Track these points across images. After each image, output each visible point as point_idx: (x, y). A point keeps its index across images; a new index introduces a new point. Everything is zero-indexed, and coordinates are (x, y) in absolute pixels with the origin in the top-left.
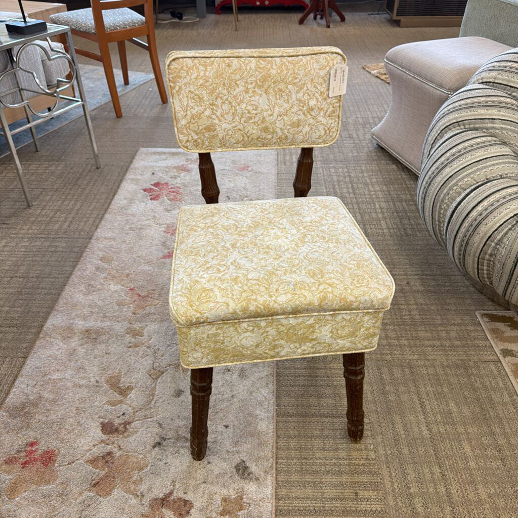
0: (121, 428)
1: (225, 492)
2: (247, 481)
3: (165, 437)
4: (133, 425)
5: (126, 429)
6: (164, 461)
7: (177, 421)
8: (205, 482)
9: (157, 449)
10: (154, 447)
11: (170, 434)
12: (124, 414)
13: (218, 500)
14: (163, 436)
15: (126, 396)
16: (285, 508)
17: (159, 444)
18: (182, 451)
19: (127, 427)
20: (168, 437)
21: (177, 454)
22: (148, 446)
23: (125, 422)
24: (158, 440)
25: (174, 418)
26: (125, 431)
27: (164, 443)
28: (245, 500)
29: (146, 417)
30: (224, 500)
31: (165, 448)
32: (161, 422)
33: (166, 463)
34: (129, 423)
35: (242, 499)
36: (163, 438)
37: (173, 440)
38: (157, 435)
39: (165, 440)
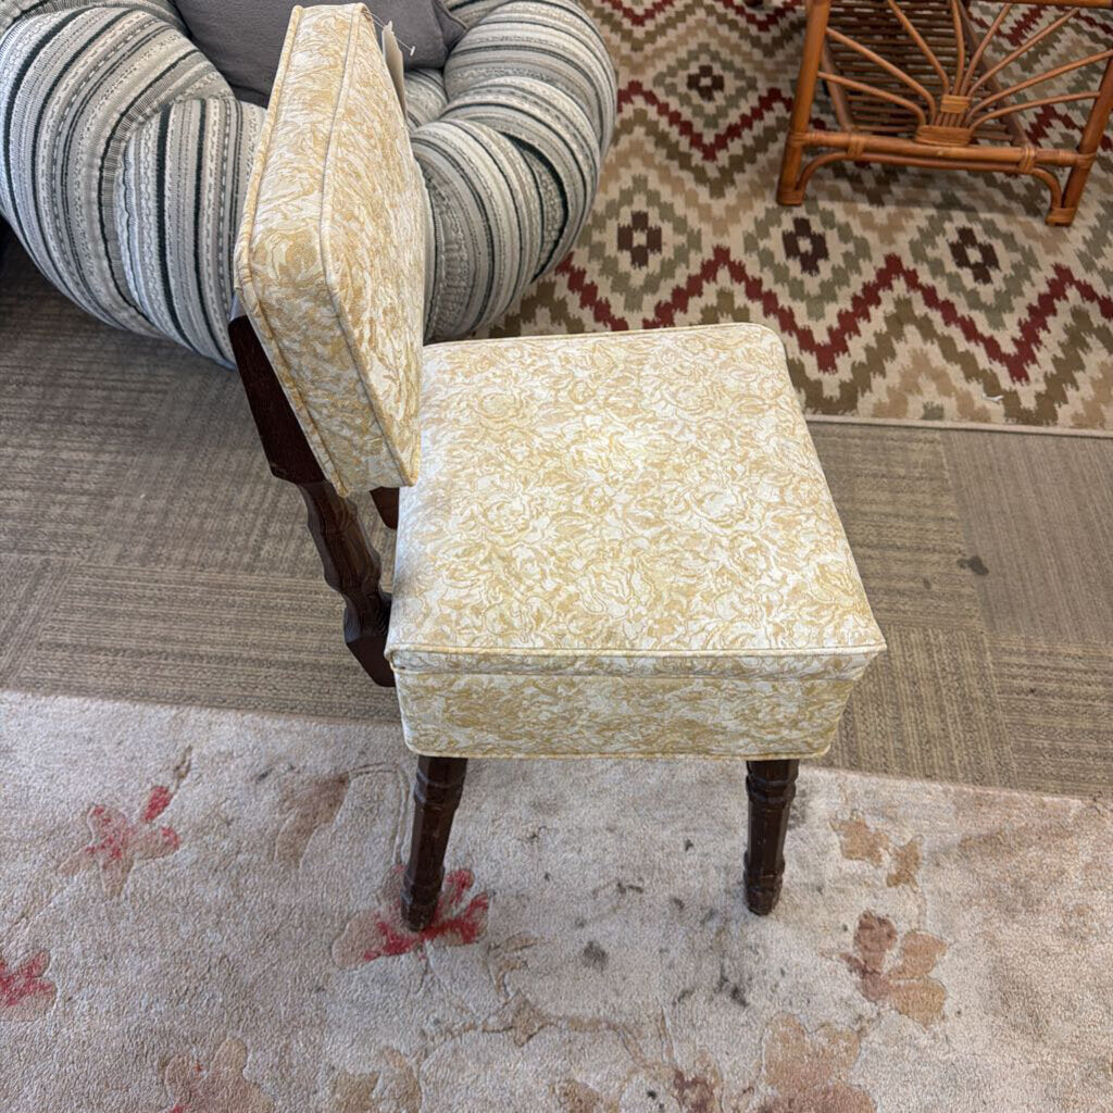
0: (692, 1095)
1: (836, 852)
2: (809, 811)
3: (717, 979)
4: (683, 1068)
5: (695, 1082)
6: (778, 977)
7: (673, 953)
8: (819, 890)
9: (749, 998)
10: (743, 1003)
11: (710, 970)
12: (652, 1095)
13: (852, 866)
14: (715, 985)
15: (594, 1099)
16: (846, 756)
17: (736, 994)
18: (751, 939)
19: (689, 1078)
20: (718, 972)
21: (760, 951)
22: (742, 1020)
23: (676, 1086)
24: (725, 998)
25: (666, 962)
26: (704, 1082)
27: (733, 980)
28: (847, 817)
29: (662, 1033)
30: (849, 854)
31: (747, 976)
32: (678, 993)
33: (783, 973)
34: (679, 1075)
35: (843, 823)
36: (721, 985)
37: (727, 962)
38: (712, 999)
39: (724, 979)
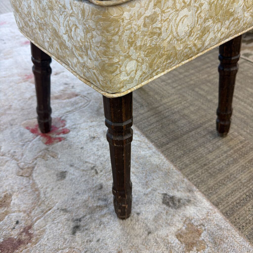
0: (24, 237)
1: (174, 229)
2: (183, 208)
3: (78, 217)
4: (35, 227)
5: (30, 234)
6: (95, 240)
7: (79, 197)
8: (149, 233)
9: (78, 234)
10: (74, 233)
11: (81, 213)
12: (17, 222)
13: (175, 241)
14: (75, 218)
15: (8, 205)
16: (228, 209)
17: (76, 228)
18: (105, 220)
19: (30, 231)
20: (81, 216)
21: (102, 226)
22: (66, 236)
23: (24, 229)
24: (72, 225)
25: (74, 197)
26: (31, 238)
27: (82, 223)
28: (196, 224)
29: (44, 212)
30: (179, 236)
31: (87, 227)
32: (64, 207)
33: (98, 241)
34: (30, 227)
35: (192, 225)
36: (77, 220)
37: (88, 216)
38: (68, 220)
39: (80, 220)
